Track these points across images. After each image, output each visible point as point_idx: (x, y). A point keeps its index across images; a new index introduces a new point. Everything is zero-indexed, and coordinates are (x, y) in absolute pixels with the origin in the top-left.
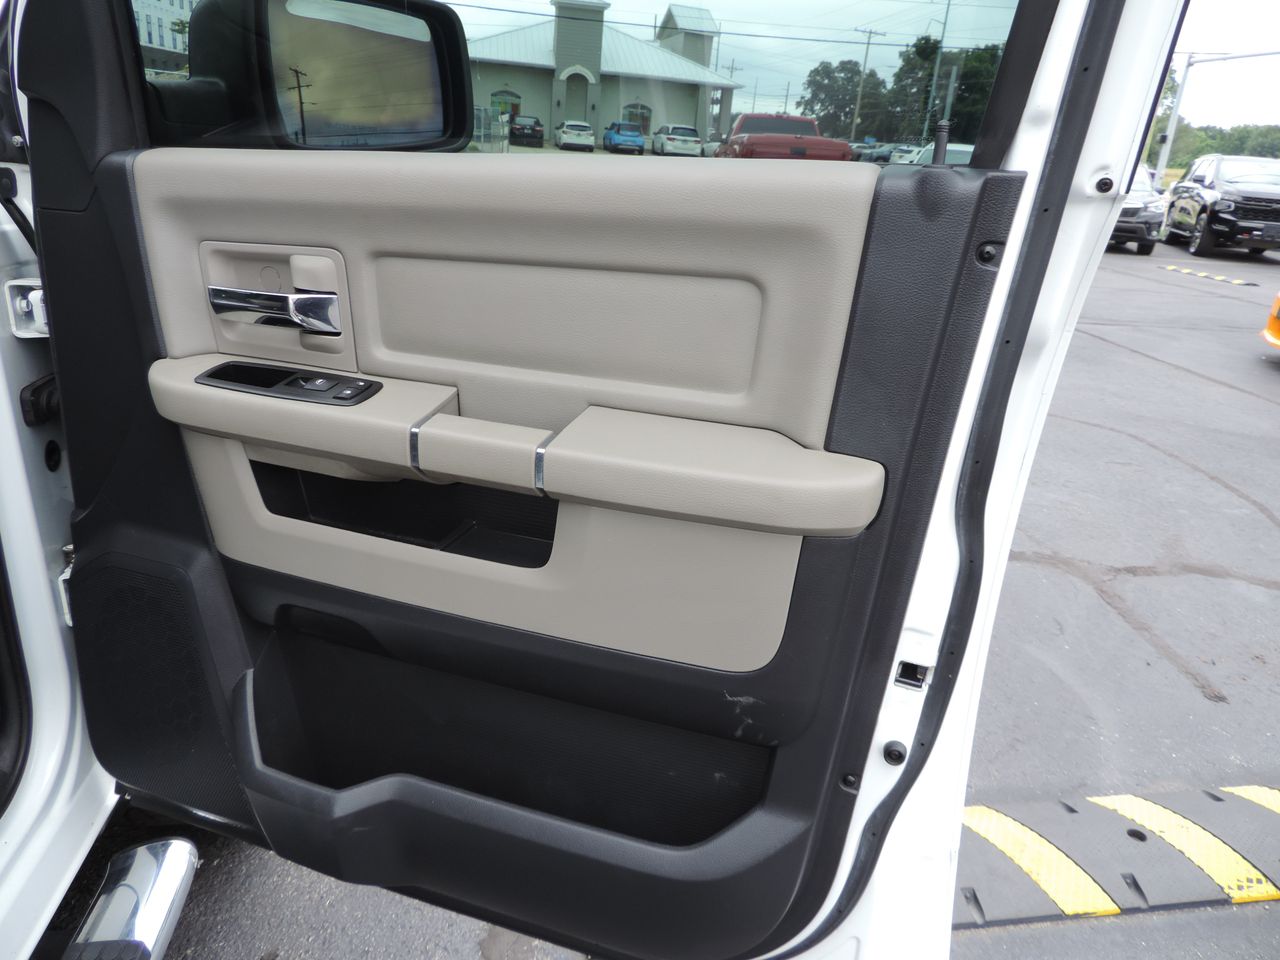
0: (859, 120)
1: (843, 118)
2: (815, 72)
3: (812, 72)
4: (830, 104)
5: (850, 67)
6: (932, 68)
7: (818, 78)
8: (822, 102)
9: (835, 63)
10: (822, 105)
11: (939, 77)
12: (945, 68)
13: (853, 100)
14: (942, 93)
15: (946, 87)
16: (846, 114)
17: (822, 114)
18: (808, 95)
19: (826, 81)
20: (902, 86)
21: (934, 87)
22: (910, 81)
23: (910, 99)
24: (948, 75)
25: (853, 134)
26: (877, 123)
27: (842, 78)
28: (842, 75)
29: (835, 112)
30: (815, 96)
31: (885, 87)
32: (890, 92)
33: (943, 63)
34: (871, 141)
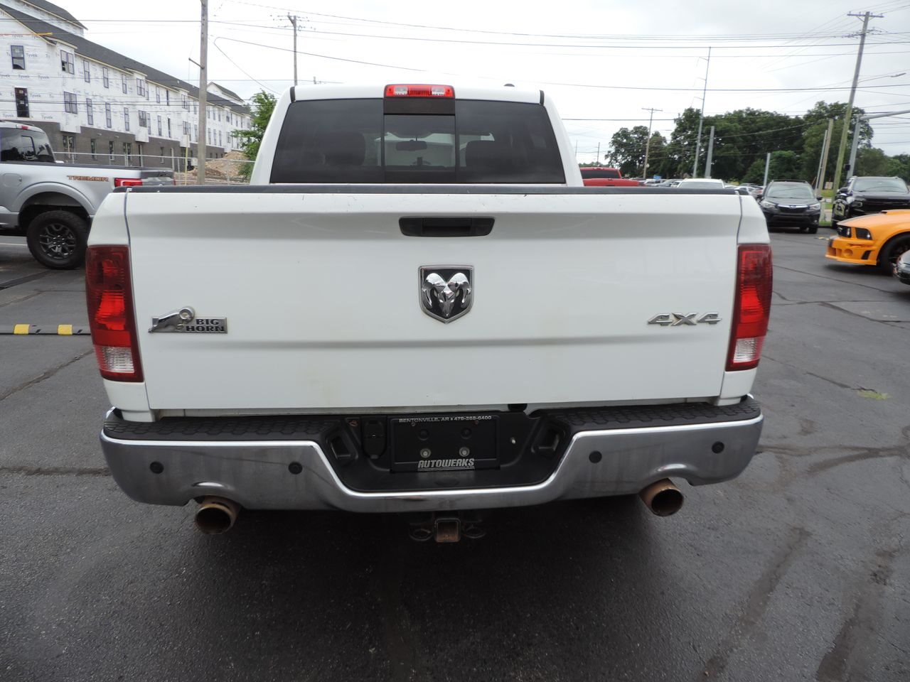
0: (648, 166)
1: (638, 164)
2: (617, 135)
3: (615, 135)
4: (629, 156)
5: (642, 131)
6: (698, 129)
7: (619, 139)
8: (623, 154)
9: (630, 128)
10: (623, 156)
11: (702, 133)
12: (707, 127)
13: (644, 152)
14: (705, 144)
15: (708, 141)
16: (640, 161)
17: (623, 162)
18: (613, 150)
19: (625, 141)
20: (677, 141)
21: (699, 141)
22: (682, 137)
23: (683, 149)
24: (708, 132)
25: (644, 175)
26: (662, 165)
27: (636, 138)
28: (636, 136)
29: (632, 160)
30: (617, 151)
31: (665, 142)
32: (669, 145)
33: (704, 124)
34: (658, 178)
